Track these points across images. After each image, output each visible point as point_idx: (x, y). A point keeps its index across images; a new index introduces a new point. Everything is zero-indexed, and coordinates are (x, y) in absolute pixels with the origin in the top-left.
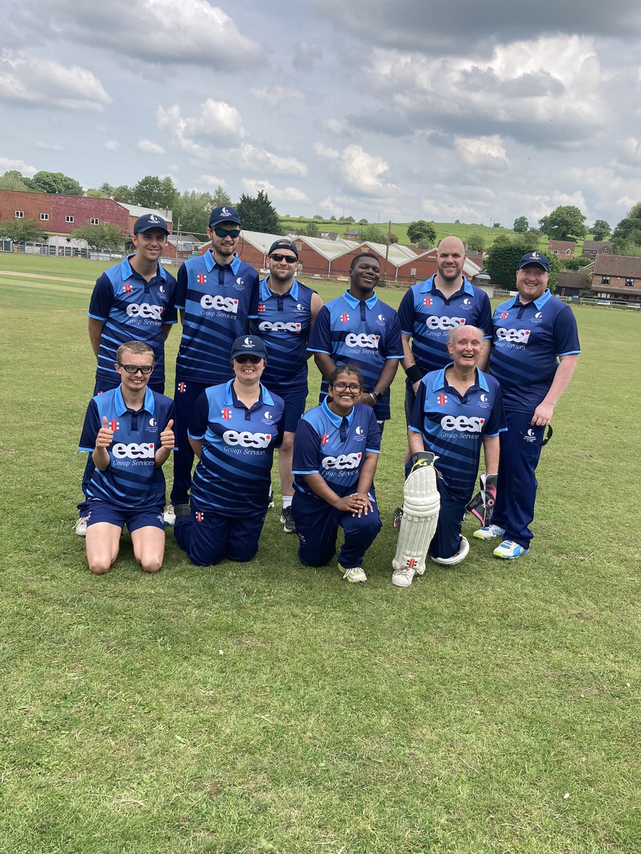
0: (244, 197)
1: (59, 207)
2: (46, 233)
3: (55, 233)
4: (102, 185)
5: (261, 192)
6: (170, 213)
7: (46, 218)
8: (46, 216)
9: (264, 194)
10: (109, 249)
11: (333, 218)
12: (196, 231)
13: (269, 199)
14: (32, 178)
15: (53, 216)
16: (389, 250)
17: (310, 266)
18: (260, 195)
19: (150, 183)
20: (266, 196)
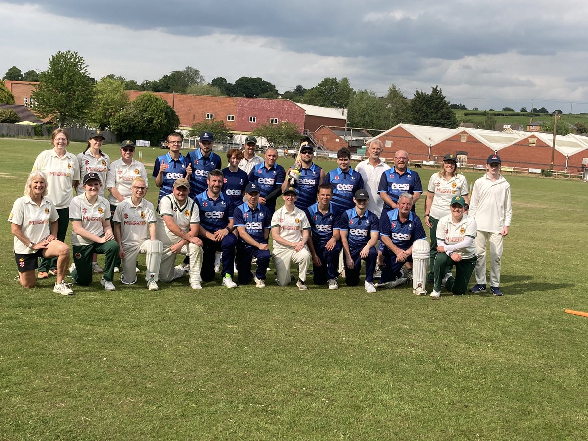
0: (418, 92)
1: (244, 108)
2: (232, 132)
3: (239, 132)
4: (295, 87)
5: (435, 87)
6: (346, 111)
7: (233, 119)
8: (233, 117)
9: (438, 89)
10: (285, 146)
11: (524, 110)
12: (368, 127)
13: (444, 94)
14: (234, 83)
15: (238, 117)
16: (556, 139)
17: (475, 157)
18: (435, 90)
19: (328, 83)
20: (441, 90)
